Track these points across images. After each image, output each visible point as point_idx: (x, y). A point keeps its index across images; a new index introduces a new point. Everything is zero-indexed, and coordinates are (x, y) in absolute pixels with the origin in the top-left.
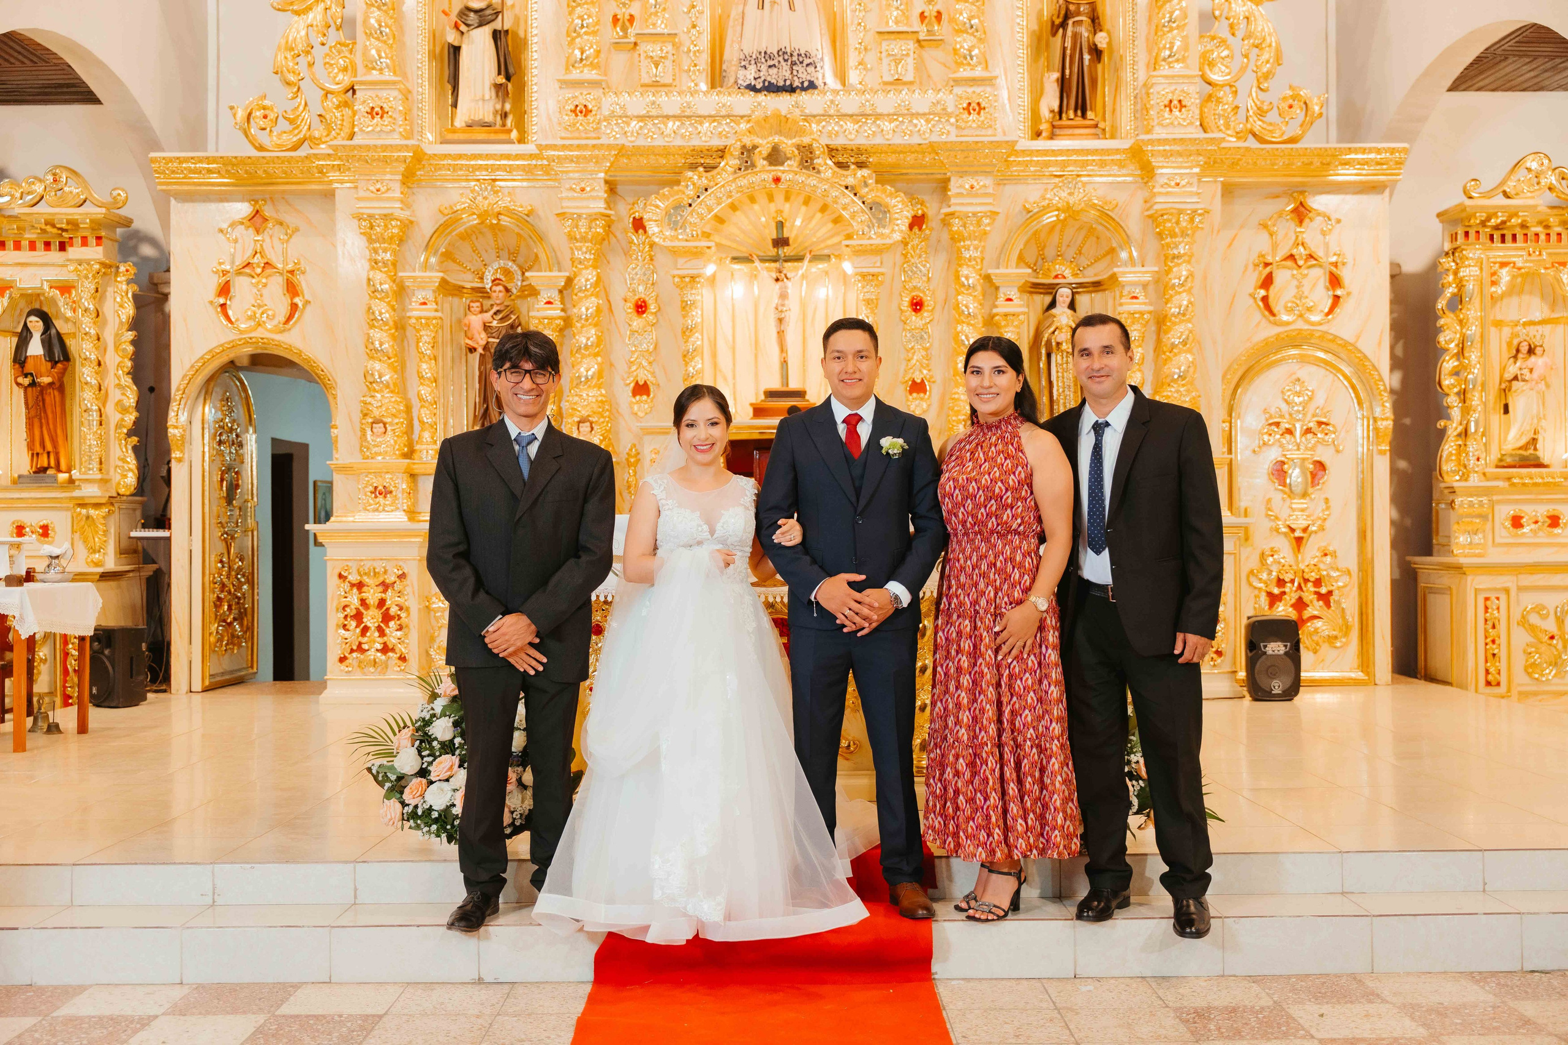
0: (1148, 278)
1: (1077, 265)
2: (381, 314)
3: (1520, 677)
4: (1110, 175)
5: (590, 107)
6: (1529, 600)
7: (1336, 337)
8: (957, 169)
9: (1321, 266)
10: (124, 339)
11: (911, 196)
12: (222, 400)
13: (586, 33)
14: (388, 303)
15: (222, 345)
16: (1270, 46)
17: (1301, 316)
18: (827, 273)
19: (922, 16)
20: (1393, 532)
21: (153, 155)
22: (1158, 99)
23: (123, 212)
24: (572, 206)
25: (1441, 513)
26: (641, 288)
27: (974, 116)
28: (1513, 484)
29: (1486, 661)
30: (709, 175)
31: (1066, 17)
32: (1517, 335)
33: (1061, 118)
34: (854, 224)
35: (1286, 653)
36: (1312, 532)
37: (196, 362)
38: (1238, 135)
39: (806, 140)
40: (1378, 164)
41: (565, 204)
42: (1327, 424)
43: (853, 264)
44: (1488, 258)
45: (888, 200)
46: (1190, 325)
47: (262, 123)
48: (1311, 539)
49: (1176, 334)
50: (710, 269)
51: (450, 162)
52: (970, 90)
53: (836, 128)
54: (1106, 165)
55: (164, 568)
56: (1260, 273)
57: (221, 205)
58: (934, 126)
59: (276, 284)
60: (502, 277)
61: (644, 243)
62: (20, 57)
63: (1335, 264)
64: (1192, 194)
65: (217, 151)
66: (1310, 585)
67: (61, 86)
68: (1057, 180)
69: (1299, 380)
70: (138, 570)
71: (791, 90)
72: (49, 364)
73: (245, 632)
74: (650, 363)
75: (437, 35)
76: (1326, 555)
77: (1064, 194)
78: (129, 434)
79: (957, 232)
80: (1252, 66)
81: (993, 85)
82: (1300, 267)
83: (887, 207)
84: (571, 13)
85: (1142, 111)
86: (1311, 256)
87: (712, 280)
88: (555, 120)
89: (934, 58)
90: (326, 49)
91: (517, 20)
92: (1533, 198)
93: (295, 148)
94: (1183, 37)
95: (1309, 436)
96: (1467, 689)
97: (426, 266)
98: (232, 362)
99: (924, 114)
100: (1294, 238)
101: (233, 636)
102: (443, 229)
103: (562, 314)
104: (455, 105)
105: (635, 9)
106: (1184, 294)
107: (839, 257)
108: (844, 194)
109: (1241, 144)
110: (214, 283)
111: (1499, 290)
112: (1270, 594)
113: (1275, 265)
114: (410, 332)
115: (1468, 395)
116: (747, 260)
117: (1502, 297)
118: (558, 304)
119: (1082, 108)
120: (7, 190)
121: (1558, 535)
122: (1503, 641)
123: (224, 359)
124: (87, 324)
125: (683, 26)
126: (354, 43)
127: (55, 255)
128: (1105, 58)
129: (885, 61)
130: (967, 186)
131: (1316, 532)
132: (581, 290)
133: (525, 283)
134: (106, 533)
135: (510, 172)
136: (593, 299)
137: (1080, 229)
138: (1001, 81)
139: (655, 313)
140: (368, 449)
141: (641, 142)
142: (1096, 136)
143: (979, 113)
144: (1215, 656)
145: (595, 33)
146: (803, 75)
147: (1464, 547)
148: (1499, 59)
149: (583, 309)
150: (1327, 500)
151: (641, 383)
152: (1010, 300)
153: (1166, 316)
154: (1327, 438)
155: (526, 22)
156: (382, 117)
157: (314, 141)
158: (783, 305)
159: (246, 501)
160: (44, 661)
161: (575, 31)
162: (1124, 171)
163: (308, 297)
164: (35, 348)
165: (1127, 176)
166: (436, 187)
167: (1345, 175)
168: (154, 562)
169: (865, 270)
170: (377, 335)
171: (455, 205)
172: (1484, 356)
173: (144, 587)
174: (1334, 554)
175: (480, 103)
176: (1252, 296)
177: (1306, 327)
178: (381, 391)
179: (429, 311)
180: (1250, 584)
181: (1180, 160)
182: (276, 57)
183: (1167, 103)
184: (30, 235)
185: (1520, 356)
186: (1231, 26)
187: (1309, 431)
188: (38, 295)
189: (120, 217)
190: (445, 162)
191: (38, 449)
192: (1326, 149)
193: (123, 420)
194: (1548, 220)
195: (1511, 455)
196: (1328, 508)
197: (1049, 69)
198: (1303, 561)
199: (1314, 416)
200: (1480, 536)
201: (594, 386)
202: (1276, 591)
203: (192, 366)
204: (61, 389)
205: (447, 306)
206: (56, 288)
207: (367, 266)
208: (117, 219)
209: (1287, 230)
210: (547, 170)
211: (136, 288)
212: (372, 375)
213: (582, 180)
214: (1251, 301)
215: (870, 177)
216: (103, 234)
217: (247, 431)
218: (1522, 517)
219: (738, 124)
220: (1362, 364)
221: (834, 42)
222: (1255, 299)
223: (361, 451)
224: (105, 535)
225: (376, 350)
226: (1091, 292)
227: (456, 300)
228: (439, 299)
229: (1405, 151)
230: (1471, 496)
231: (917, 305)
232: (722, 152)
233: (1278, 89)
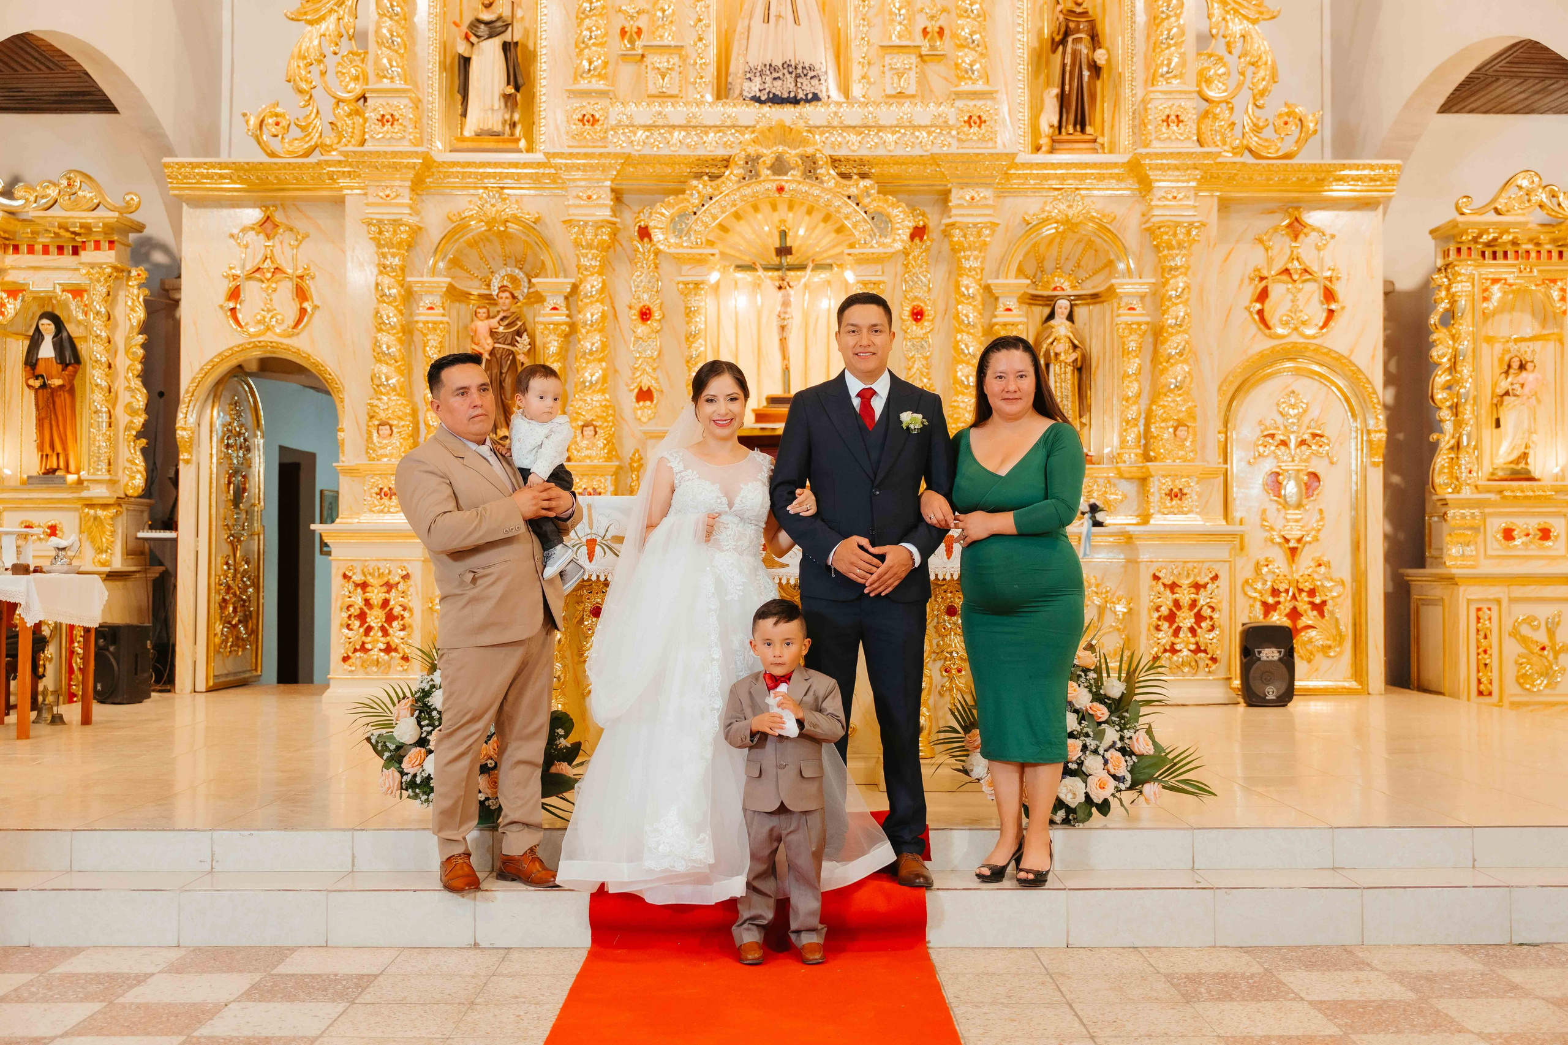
0: (1145, 289)
1: (1076, 278)
2: (388, 318)
3: (1512, 688)
4: (1107, 189)
5: (597, 116)
6: (1520, 612)
7: (1330, 350)
8: (960, 181)
9: (1315, 281)
10: (133, 342)
11: (912, 207)
12: (231, 404)
13: (594, 44)
14: (396, 307)
15: (231, 349)
16: (1266, 64)
17: (1296, 329)
18: (829, 283)
19: (925, 32)
20: (1386, 545)
21: (165, 160)
22: (1155, 114)
23: (137, 217)
24: (578, 214)
25: (1433, 525)
26: (646, 296)
27: (975, 129)
28: (1505, 498)
29: (1478, 671)
30: (714, 183)
31: (1066, 34)
32: (1509, 351)
33: (1060, 133)
34: (856, 233)
35: (1280, 660)
36: (1306, 543)
37: (206, 364)
38: (1235, 151)
39: (810, 150)
40: (1372, 180)
41: (572, 211)
42: (1321, 436)
43: (855, 273)
44: (1480, 275)
45: (890, 210)
46: (1186, 336)
47: (274, 130)
48: (1305, 549)
49: (1171, 347)
50: (714, 277)
51: (459, 169)
52: (971, 103)
53: (839, 139)
54: (1104, 178)
55: (170, 569)
56: (1256, 287)
57: (232, 211)
58: (935, 138)
59: (285, 290)
60: (508, 284)
61: (649, 251)
62: (37, 64)
63: (1330, 279)
64: (1188, 207)
65: (230, 156)
66: (1304, 594)
67: (78, 94)
68: (1056, 193)
69: (1293, 392)
70: (145, 571)
71: (795, 101)
72: (60, 367)
73: (250, 635)
74: (654, 369)
75: (448, 46)
76: (1320, 565)
77: (1063, 207)
78: (138, 436)
79: (959, 243)
80: (1248, 83)
81: (994, 99)
82: (1295, 281)
83: (888, 216)
84: (579, 25)
85: (1140, 125)
86: (1306, 271)
87: (716, 287)
88: (563, 130)
89: (936, 73)
90: (338, 58)
91: (527, 32)
92: (1524, 215)
93: (307, 154)
94: (1180, 54)
95: (1304, 448)
96: (1459, 698)
97: (434, 271)
98: (240, 366)
99: (926, 127)
100: (1289, 253)
101: (238, 638)
102: (449, 237)
103: (568, 320)
104: (464, 114)
105: (643, 22)
106: (1181, 306)
107: (840, 266)
108: (847, 204)
109: (1238, 159)
110: (225, 287)
111: (1491, 305)
112: (1265, 604)
113: (1270, 278)
114: (417, 337)
115: (1460, 409)
116: (750, 268)
117: (1494, 313)
118: (564, 311)
119: (1081, 123)
120: (22, 193)
121: (1548, 548)
122: (1494, 651)
123: (234, 362)
124: (98, 327)
125: (689, 40)
126: (366, 53)
127: (68, 259)
128: (1104, 74)
129: (888, 74)
130: (968, 198)
131: (1310, 543)
132: (586, 297)
133: (531, 290)
134: (113, 533)
135: (518, 180)
136: (598, 304)
137: (1079, 241)
138: (1002, 97)
139: (660, 320)
140: (374, 450)
141: (647, 151)
142: (1095, 151)
143: (980, 126)
144: (1210, 662)
145: (602, 44)
146: (807, 87)
147: (1456, 558)
148: (1490, 80)
149: (589, 315)
150: (1321, 511)
151: (645, 389)
152: (1009, 310)
153: (1163, 327)
154: (1321, 450)
155: (536, 33)
156: (392, 124)
157: (327, 148)
158: (785, 313)
159: (253, 505)
160: (51, 660)
161: (583, 42)
162: (1123, 185)
163: (317, 302)
164: (47, 350)
165: (1125, 190)
166: (443, 194)
167: (1340, 191)
168: (161, 564)
169: (866, 278)
170: (384, 338)
171: (464, 212)
172: (1476, 370)
173: (150, 589)
174: (1328, 565)
175: (490, 112)
176: (1247, 309)
177: (1301, 340)
178: (388, 394)
179: (436, 316)
180: (1245, 594)
181: (1178, 173)
182: (289, 63)
183: (1164, 118)
184: (44, 239)
185: (1511, 371)
186: (1228, 44)
187: (1303, 442)
188: (51, 298)
189: (132, 221)
190: (454, 170)
191: (48, 450)
192: (1320, 165)
193: (132, 422)
194: (1538, 238)
195: (1503, 469)
196: (1322, 519)
197: (1048, 84)
198: (1297, 571)
199: (1308, 428)
200: (1473, 547)
201: (599, 391)
202: (1271, 600)
203: (202, 369)
204: (72, 391)
205: (454, 313)
206: (68, 291)
207: (375, 271)
208: (130, 224)
209: (1282, 246)
210: (554, 178)
211: (147, 292)
212: (379, 378)
213: (589, 188)
214: (1247, 314)
215: (872, 187)
216: (116, 238)
217: (255, 436)
218: (1513, 530)
219: (743, 134)
220: (1355, 376)
221: (837, 57)
222: (1251, 312)
223: (367, 453)
224: (112, 536)
225: (384, 354)
226: (1089, 304)
227: (463, 306)
228: (447, 305)
229: (1398, 167)
230: (1463, 508)
231: (918, 315)
232: (727, 162)
233: (1274, 106)
